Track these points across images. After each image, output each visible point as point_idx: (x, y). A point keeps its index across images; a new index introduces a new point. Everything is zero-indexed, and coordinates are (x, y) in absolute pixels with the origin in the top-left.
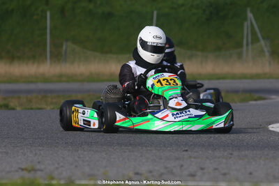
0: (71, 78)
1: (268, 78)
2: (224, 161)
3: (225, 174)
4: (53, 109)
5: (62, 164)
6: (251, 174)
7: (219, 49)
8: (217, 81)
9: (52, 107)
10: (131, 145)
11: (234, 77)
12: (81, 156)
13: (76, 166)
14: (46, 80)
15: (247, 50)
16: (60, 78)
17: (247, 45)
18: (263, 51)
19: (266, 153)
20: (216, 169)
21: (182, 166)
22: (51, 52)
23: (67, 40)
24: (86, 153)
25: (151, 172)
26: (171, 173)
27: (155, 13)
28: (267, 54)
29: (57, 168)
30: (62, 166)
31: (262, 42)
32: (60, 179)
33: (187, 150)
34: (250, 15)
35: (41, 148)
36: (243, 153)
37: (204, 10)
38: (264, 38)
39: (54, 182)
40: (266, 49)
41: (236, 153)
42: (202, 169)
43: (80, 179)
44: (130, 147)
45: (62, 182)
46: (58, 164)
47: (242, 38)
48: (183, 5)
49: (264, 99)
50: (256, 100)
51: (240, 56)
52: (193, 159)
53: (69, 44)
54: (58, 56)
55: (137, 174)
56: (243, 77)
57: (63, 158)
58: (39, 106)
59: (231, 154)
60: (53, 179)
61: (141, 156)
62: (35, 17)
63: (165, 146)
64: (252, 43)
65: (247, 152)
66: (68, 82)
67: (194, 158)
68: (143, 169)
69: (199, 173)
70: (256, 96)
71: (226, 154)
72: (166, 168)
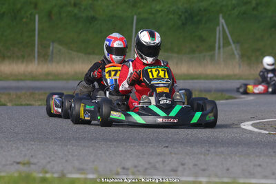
0: (57, 77)
1: (239, 79)
2: (202, 157)
3: (204, 170)
4: (41, 105)
5: (53, 158)
6: (228, 170)
7: (193, 51)
8: (191, 81)
9: (40, 103)
10: (115, 140)
11: (207, 77)
12: (70, 151)
13: (66, 161)
14: (34, 78)
15: (219, 53)
16: (47, 76)
17: (219, 48)
18: (233, 54)
19: (240, 150)
20: (195, 165)
21: (164, 161)
22: (38, 52)
23: (53, 42)
24: (74, 148)
25: (136, 167)
26: (155, 168)
27: (135, 17)
28: (237, 56)
29: (49, 162)
30: (53, 161)
31: (233, 46)
32: (53, 173)
33: (167, 147)
34: (222, 21)
35: (33, 143)
36: (219, 150)
37: (180, 16)
38: (234, 42)
39: (48, 176)
40: (236, 52)
41: (212, 150)
42: (183, 165)
43: (71, 173)
44: (115, 143)
45: (56, 175)
46: (50, 158)
47: (215, 42)
48: (160, 11)
49: (235, 98)
50: (227, 99)
51: (212, 58)
52: (173, 155)
53: (56, 45)
54: (45, 57)
55: (124, 168)
56: (216, 77)
57: (54, 153)
58: (28, 103)
59: (209, 151)
60: (46, 172)
61: (126, 151)
62: (24, 20)
63: (146, 142)
64: (224, 46)
65: (222, 149)
66: (54, 80)
67: (175, 154)
68: (128, 164)
69: (180, 168)
70: (227, 95)
71: (203, 150)
72: (149, 163)
